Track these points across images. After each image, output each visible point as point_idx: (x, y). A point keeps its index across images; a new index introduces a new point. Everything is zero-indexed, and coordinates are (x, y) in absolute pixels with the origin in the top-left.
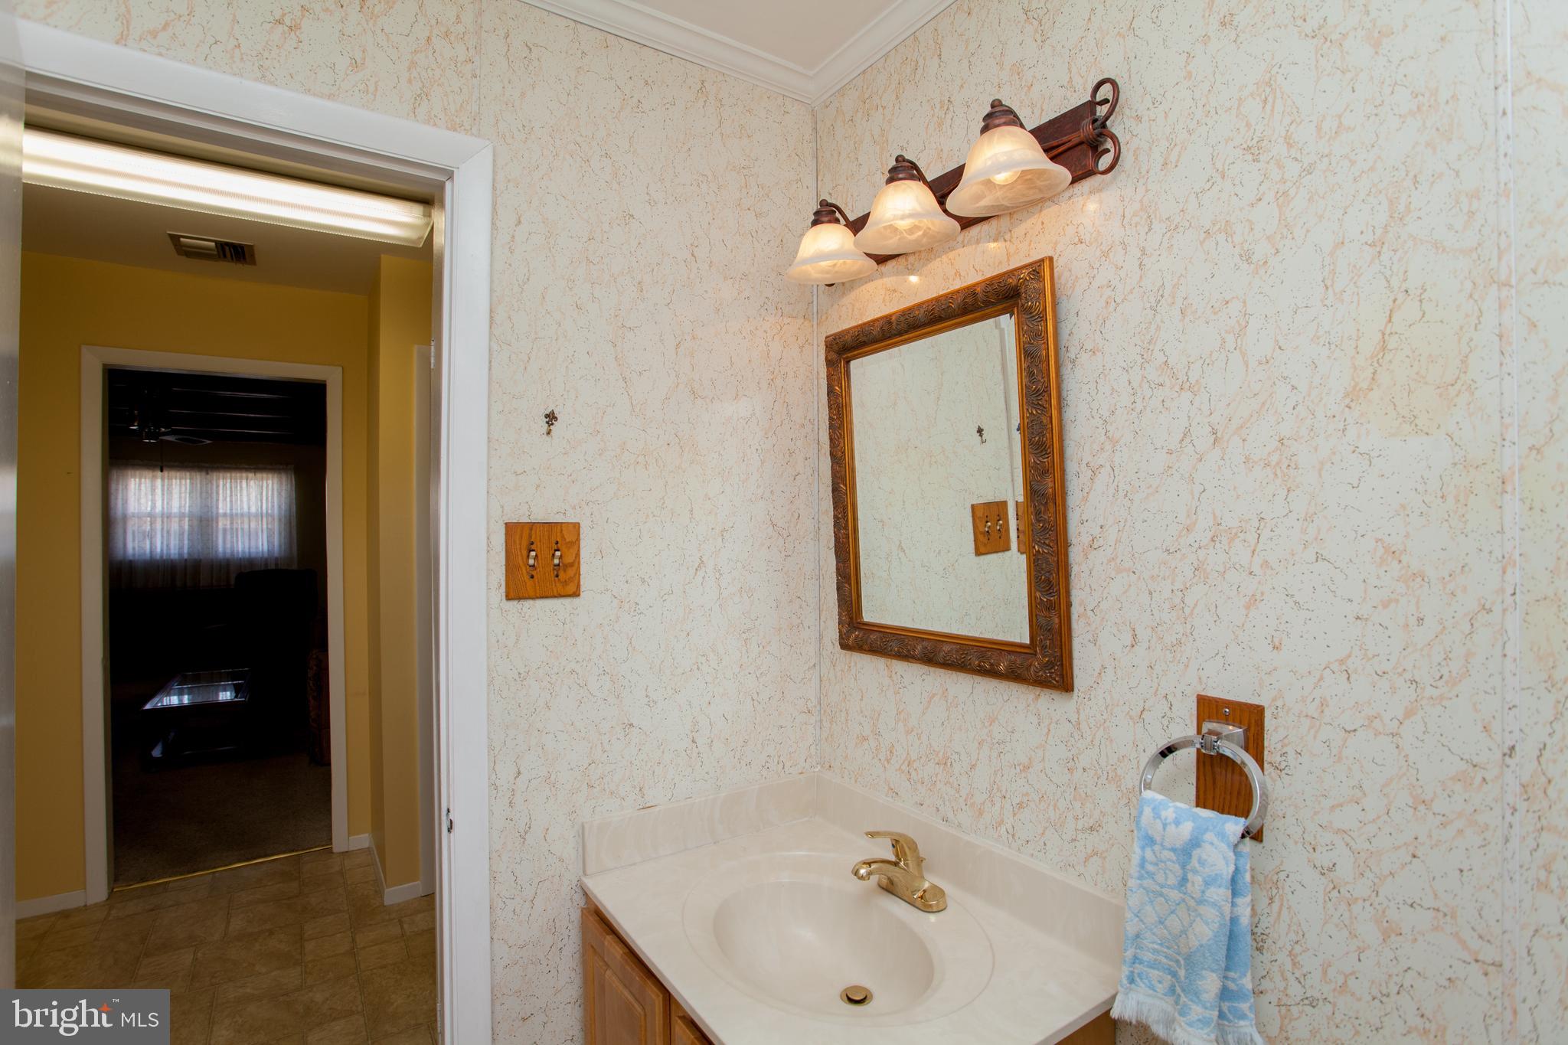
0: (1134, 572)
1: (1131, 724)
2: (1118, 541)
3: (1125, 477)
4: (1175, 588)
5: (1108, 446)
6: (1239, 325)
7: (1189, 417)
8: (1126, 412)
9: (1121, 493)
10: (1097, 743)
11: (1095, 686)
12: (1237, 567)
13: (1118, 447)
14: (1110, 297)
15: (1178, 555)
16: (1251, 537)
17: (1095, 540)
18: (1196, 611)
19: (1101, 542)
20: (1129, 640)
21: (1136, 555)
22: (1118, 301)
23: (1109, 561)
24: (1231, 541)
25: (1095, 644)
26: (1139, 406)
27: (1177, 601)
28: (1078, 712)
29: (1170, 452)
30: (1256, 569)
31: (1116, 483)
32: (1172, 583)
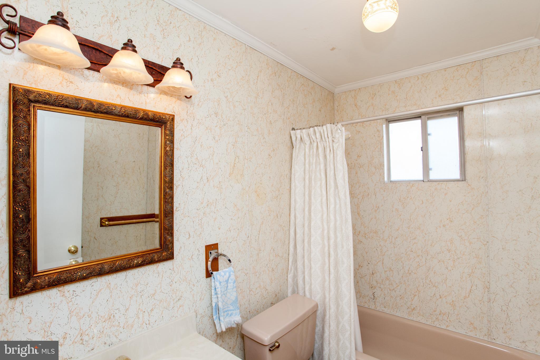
0: (189, 217)
1: (189, 261)
2: (184, 208)
3: (186, 189)
4: (199, 219)
5: (181, 179)
6: (213, 154)
7: (202, 174)
8: (186, 170)
9: (185, 194)
10: (179, 272)
11: (178, 254)
12: (212, 211)
13: (184, 180)
14: (182, 134)
15: (200, 210)
16: (215, 204)
17: (177, 208)
18: (204, 224)
19: (179, 209)
20: (188, 236)
21: (189, 212)
22: (185, 136)
23: (182, 214)
24: (211, 205)
25: (178, 241)
26: (190, 169)
27: (200, 222)
28: (173, 265)
29: (198, 183)
30: (216, 212)
31: (183, 190)
32: (199, 218)
